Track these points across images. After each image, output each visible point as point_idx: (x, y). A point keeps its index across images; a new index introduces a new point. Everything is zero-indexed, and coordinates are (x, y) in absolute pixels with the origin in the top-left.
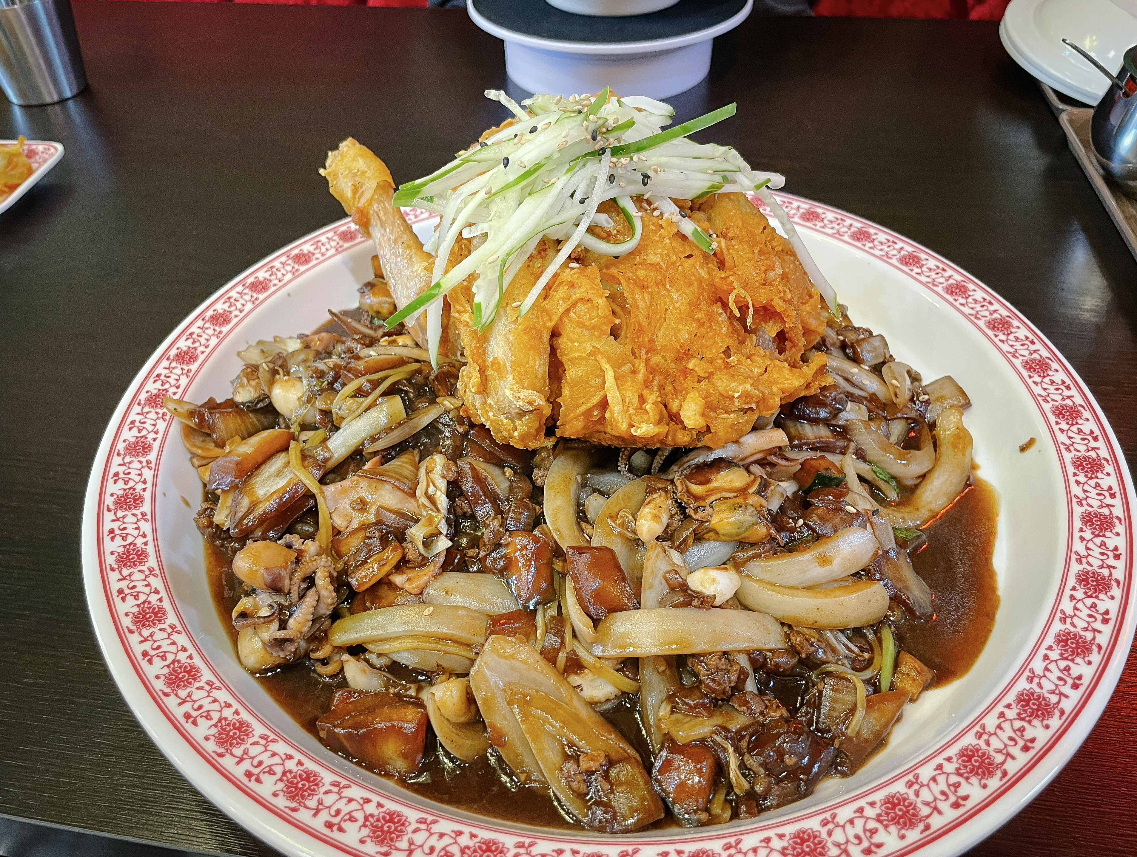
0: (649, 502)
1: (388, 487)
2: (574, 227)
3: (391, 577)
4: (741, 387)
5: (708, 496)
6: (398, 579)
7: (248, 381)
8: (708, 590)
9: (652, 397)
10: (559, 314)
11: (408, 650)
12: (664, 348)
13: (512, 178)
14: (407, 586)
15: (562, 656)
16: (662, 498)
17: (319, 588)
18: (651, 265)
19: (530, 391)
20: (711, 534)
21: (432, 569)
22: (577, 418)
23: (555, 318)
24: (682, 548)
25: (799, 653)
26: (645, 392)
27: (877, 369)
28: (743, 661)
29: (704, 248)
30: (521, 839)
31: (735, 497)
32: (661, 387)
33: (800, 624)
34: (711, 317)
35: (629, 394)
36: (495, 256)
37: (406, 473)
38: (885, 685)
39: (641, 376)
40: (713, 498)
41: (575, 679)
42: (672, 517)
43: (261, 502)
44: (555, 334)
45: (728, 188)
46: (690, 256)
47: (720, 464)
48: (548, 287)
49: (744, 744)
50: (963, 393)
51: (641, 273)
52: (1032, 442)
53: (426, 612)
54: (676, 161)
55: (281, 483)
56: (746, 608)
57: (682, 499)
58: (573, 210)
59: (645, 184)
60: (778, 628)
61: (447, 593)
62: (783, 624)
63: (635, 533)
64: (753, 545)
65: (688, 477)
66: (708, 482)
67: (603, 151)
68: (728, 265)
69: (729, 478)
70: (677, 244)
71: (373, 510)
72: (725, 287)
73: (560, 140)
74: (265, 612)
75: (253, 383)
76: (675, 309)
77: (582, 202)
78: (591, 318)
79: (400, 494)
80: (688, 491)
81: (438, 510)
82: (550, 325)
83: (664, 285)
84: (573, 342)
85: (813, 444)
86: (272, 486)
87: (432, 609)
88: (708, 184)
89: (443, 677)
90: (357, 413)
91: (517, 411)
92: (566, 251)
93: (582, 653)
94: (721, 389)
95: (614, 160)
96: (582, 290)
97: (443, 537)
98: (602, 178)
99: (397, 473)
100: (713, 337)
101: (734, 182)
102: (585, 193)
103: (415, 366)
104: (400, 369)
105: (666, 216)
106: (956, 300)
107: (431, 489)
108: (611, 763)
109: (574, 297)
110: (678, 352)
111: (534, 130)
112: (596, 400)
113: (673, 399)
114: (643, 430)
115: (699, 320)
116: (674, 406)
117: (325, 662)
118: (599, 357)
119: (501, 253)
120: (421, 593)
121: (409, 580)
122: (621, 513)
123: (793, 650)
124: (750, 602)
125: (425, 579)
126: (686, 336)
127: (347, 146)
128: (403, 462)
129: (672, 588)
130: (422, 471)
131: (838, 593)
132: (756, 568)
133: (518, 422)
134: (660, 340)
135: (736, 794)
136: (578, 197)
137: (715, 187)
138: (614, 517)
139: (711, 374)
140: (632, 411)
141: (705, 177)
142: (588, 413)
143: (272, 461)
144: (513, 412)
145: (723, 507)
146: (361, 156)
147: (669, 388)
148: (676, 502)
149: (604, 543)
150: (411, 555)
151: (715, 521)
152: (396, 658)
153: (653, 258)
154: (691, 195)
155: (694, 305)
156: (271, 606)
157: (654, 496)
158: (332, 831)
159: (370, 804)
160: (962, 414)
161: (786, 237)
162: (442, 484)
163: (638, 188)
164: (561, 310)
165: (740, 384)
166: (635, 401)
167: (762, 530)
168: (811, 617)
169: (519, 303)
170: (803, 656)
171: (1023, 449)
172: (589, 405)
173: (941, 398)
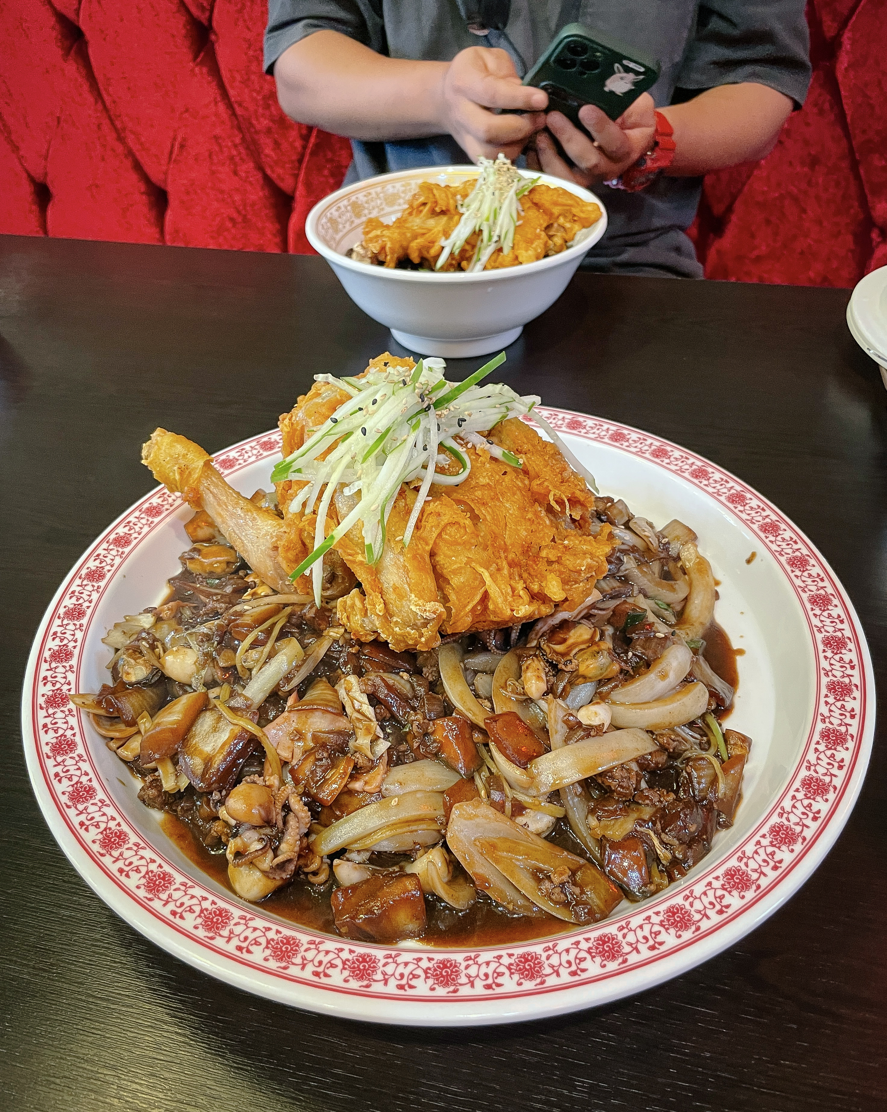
0: (527, 668)
1: (318, 714)
2: (424, 470)
3: (350, 786)
4: (585, 562)
5: (571, 650)
6: (357, 785)
7: (135, 659)
8: (596, 722)
9: (520, 586)
10: (434, 539)
11: (387, 839)
12: (513, 545)
13: (371, 442)
14: (367, 788)
15: (508, 805)
16: (536, 662)
17: (296, 812)
18: (483, 485)
19: (433, 603)
20: (580, 679)
21: (382, 768)
22: (466, 615)
23: (431, 542)
24: (563, 695)
25: (666, 749)
26: (512, 583)
27: (627, 526)
28: (635, 767)
29: (514, 465)
30: (546, 945)
31: (589, 647)
32: (521, 577)
33: (660, 728)
34: (536, 514)
35: (503, 586)
36: (377, 505)
37: (330, 697)
38: (725, 757)
39: (505, 572)
40: (574, 652)
41: (521, 820)
42: (547, 674)
43: (214, 756)
44: (432, 554)
45: (511, 415)
46: (505, 473)
47: (565, 625)
48: (419, 520)
49: (659, 826)
50: (690, 530)
51: (478, 493)
52: (753, 555)
53: (394, 803)
54: (475, 404)
55: (224, 736)
56: (618, 728)
57: (553, 659)
58: (421, 457)
59: (460, 426)
60: (646, 736)
61: (401, 784)
62: (647, 731)
63: (524, 694)
64: (609, 680)
65: (549, 640)
66: (564, 640)
67: (429, 407)
68: (532, 473)
69: (578, 633)
70: (494, 465)
71: (309, 736)
72: (542, 492)
73: (401, 407)
74: (258, 846)
75: (140, 661)
76: (511, 515)
77: (425, 449)
78: (461, 537)
79: (329, 716)
80: (555, 651)
81: (371, 720)
82: (428, 548)
83: (498, 499)
84: (450, 557)
85: (611, 594)
86: (216, 740)
87: (397, 799)
88: (500, 416)
89: (422, 851)
90: (262, 660)
91: (423, 621)
92: (424, 490)
93: (522, 798)
94: (571, 567)
95: (439, 413)
96: (447, 517)
97: (381, 740)
98: (434, 429)
99: (322, 700)
100: (542, 530)
101: (513, 409)
102: (424, 441)
103: (288, 610)
104: (280, 615)
105: (478, 446)
106: (662, 461)
107: (357, 705)
108: (574, 873)
109: (443, 523)
110: (523, 546)
111: (375, 402)
112: (478, 598)
113: (531, 582)
114: (523, 611)
115: (529, 520)
116: (535, 587)
117: (315, 873)
118: (473, 564)
119: (379, 501)
120: (380, 791)
121: (366, 783)
122: (509, 683)
123: (663, 748)
124: (619, 724)
125: (379, 778)
126: (525, 533)
127: (159, 435)
128: (322, 690)
129: (571, 728)
130: (342, 693)
131: (678, 697)
132: (618, 695)
133: (423, 630)
134: (508, 542)
135: (663, 865)
136: (420, 446)
137: (504, 417)
138: (505, 687)
139: (560, 558)
140: (510, 599)
141: (496, 410)
142: (473, 610)
143: (200, 721)
144: (419, 623)
145: (585, 656)
146: (177, 441)
147: (525, 575)
148: (547, 661)
149: (505, 710)
150: (361, 761)
151: (582, 669)
152: (378, 848)
153: (483, 481)
154: (489, 427)
155: (523, 509)
156: (260, 840)
157: (529, 662)
158: (405, 990)
159: (422, 961)
160: (696, 546)
161: (552, 442)
162: (364, 699)
163: (456, 429)
164: (435, 535)
165: (584, 560)
166: (509, 590)
167: (616, 667)
168: (667, 720)
169: (401, 537)
170: (671, 750)
171: (749, 561)
172: (475, 602)
173: (677, 538)
